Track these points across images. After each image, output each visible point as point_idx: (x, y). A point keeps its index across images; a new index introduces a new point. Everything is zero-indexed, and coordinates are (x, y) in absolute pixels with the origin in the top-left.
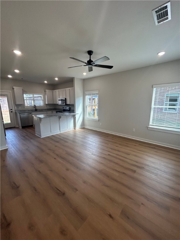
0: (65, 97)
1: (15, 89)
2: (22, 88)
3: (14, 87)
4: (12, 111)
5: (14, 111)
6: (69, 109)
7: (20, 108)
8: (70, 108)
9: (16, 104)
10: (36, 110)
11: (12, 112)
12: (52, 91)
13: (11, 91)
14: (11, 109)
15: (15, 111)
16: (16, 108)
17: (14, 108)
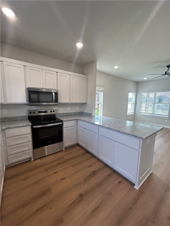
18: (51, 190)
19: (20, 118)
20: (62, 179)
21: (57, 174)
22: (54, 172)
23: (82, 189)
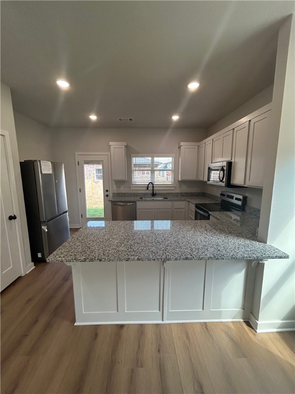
0: (229, 159)
1: (112, 148)
3: (110, 143)
5: (111, 195)
6: (240, 203)
7: (122, 189)
8: (245, 198)
10: (154, 195)
11: (107, 196)
12: (198, 144)
13: (109, 153)
14: (107, 191)
16: (115, 188)
17: (112, 188)
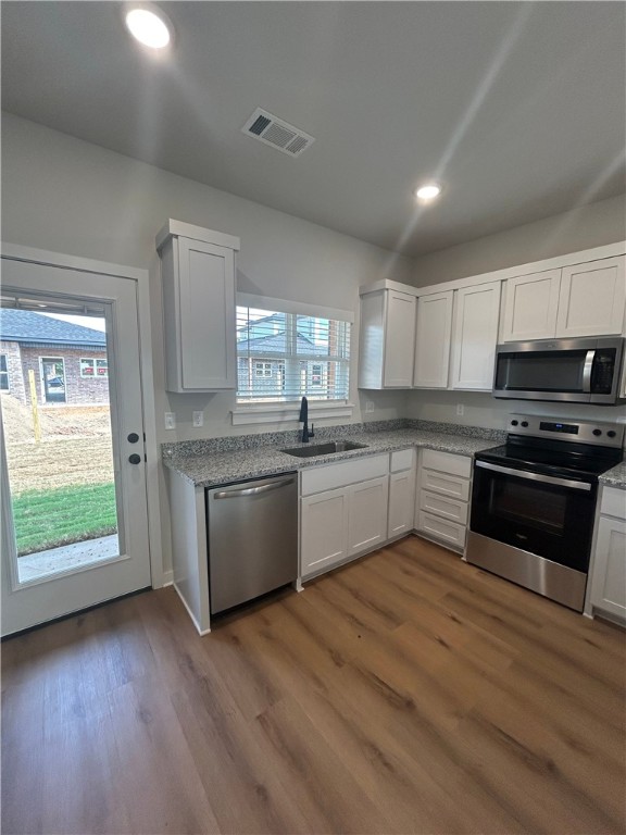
1: (180, 248)
2: (235, 242)
3: (175, 226)
4: (137, 449)
5: (153, 455)
7: (202, 427)
9: (171, 394)
10: (307, 435)
11: (135, 460)
12: (418, 292)
13: (142, 274)
14: (133, 438)
15: (163, 448)
16: (170, 424)
17: (160, 422)
18: (399, 624)
19: (488, 435)
20: (442, 642)
21: (454, 623)
22: (456, 615)
23: (427, 705)
